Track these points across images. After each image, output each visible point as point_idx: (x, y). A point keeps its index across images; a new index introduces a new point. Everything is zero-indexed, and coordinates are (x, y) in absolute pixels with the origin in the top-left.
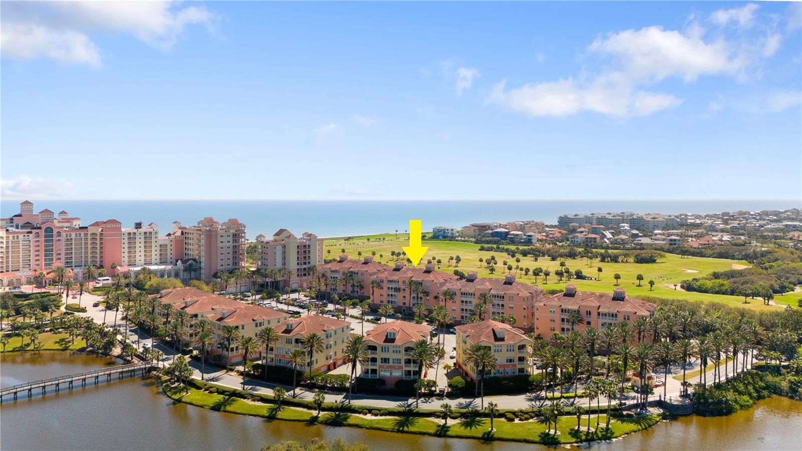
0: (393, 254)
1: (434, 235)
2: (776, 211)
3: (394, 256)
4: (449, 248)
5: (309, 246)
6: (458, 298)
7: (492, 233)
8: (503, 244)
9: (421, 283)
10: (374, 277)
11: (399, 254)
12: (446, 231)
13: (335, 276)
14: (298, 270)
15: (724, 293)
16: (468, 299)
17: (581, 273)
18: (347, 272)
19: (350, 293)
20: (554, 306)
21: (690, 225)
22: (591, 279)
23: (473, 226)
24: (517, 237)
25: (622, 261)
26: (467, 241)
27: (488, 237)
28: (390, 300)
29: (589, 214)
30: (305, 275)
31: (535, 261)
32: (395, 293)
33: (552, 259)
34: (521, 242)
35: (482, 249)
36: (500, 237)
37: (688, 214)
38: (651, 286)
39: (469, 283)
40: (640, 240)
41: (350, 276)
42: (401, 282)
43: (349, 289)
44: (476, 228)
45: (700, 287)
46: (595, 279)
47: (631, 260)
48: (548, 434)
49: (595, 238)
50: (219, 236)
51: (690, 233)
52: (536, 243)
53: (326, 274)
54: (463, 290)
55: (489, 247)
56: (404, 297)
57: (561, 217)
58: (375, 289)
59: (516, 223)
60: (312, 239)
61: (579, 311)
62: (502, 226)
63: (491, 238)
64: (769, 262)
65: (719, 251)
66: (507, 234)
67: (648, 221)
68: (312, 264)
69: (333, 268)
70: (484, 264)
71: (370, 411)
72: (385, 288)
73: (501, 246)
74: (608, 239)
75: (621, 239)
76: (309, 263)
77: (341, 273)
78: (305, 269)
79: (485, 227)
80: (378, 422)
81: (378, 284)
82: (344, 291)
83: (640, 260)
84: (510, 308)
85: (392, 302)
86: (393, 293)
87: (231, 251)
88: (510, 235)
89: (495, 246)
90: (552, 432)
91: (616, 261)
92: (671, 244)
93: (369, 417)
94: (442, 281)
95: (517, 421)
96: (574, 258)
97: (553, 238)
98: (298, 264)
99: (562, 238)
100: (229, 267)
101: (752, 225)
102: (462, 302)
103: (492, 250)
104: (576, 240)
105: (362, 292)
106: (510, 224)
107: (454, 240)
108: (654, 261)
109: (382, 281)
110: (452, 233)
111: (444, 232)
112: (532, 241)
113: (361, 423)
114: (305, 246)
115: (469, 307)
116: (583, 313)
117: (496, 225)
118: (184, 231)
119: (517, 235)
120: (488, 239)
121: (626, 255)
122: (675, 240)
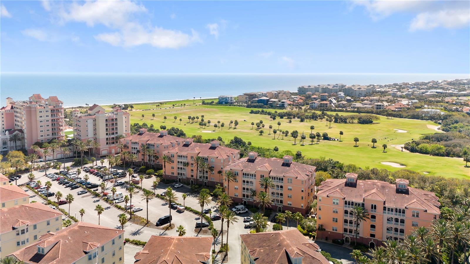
0: (189, 118)
1: (219, 102)
2: (423, 82)
3: (190, 120)
4: (229, 111)
5: (116, 119)
6: (240, 178)
7: (258, 101)
8: (265, 108)
9: (207, 159)
10: (165, 153)
11: (194, 118)
12: (227, 99)
13: (136, 147)
14: (107, 139)
15: (442, 155)
16: (249, 180)
17: (327, 135)
18: (145, 144)
19: (147, 161)
20: (337, 199)
21: (378, 92)
22: (335, 140)
23: (245, 94)
24: (274, 103)
25: (349, 122)
26: (241, 106)
27: (255, 103)
28: (180, 172)
29: (316, 85)
30: (113, 143)
31: (290, 123)
32: (185, 167)
33: (301, 120)
34: (277, 107)
35: (252, 112)
36: (263, 103)
37: (375, 85)
38: (385, 148)
39: (250, 163)
40: (355, 105)
41: (148, 148)
42: (189, 158)
43: (147, 158)
44: (247, 96)
45: (421, 149)
46: (338, 140)
47: (356, 121)
49: (327, 104)
50: (38, 112)
51: (383, 99)
52: (287, 107)
53: (128, 145)
54: (244, 171)
55: (256, 111)
56: (192, 170)
57: (300, 88)
58: (166, 162)
59: (272, 92)
60: (119, 114)
61: (363, 205)
62: (263, 94)
63: (257, 104)
64: (453, 124)
65: (412, 114)
66: (268, 101)
67: (355, 90)
68: (119, 134)
69: (134, 141)
70: (255, 126)
72: (176, 162)
73: (265, 110)
74: (334, 104)
75: (343, 104)
76: (117, 133)
77: (140, 144)
78: (113, 138)
79: (253, 95)
81: (170, 159)
82: (143, 160)
83: (363, 122)
84: (289, 189)
85: (181, 174)
86: (183, 167)
87: (50, 123)
88: (270, 101)
89: (260, 110)
91: (346, 122)
92: (377, 108)
94: (225, 157)
96: (316, 120)
97: (298, 103)
98: (107, 134)
99: (303, 103)
100: (48, 137)
101: (418, 93)
102: (244, 181)
103: (258, 113)
104: (314, 105)
105: (157, 161)
106: (269, 93)
107: (232, 105)
108: (371, 122)
109: (173, 156)
110: (231, 100)
111: (226, 99)
112: (285, 106)
114: (113, 120)
115: (249, 187)
116: (368, 206)
117: (260, 94)
118: (14, 106)
119: (274, 102)
120: (255, 104)
121: (353, 118)
122: (380, 105)
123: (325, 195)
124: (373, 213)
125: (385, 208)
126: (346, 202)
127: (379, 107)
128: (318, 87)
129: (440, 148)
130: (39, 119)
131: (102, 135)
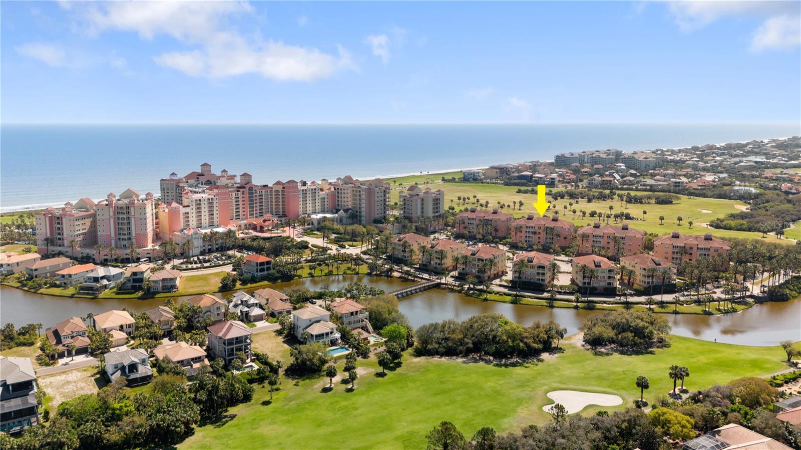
1: (464, 178)
6: (591, 239)
7: (519, 176)
9: (553, 228)
12: (476, 174)
13: (472, 222)
15: (744, 230)
17: (629, 215)
18: (481, 219)
20: (667, 244)
21: (671, 162)
23: (492, 168)
25: (646, 202)
27: (515, 179)
28: (527, 240)
29: (579, 152)
32: (532, 235)
33: (588, 200)
34: (547, 184)
36: (526, 179)
37: (663, 150)
38: (690, 225)
39: (596, 229)
40: (645, 181)
44: (498, 170)
45: (725, 226)
46: (641, 220)
47: (653, 201)
48: (705, 310)
49: (610, 181)
50: (376, 193)
51: (680, 173)
52: (559, 185)
54: (593, 234)
56: (539, 238)
57: (557, 156)
58: (517, 232)
59: (526, 164)
61: (685, 247)
63: (518, 180)
65: (718, 193)
66: (531, 176)
67: (640, 160)
68: (441, 213)
69: (469, 217)
71: (605, 302)
72: (524, 232)
74: (617, 180)
75: (629, 180)
77: (477, 220)
80: (613, 307)
81: (518, 229)
83: (661, 202)
84: (629, 245)
86: (530, 235)
88: (534, 177)
89: (528, 188)
90: (707, 309)
91: (641, 203)
92: (676, 186)
93: (605, 305)
94: (568, 227)
95: (685, 305)
96: (607, 200)
97: (570, 179)
98: (433, 212)
101: (728, 163)
102: (594, 241)
104: (593, 182)
107: (485, 183)
108: (671, 203)
109: (521, 227)
110: (479, 176)
111: (474, 175)
112: (556, 183)
113: (604, 308)
116: (687, 247)
117: (511, 166)
118: (337, 187)
119: (541, 178)
120: (516, 181)
121: (649, 198)
122: (679, 182)
123: (660, 243)
124: (691, 252)
125: (698, 248)
126: (673, 246)
127: (677, 184)
128: (583, 154)
129: (743, 224)
130: (377, 199)
131: (430, 213)
